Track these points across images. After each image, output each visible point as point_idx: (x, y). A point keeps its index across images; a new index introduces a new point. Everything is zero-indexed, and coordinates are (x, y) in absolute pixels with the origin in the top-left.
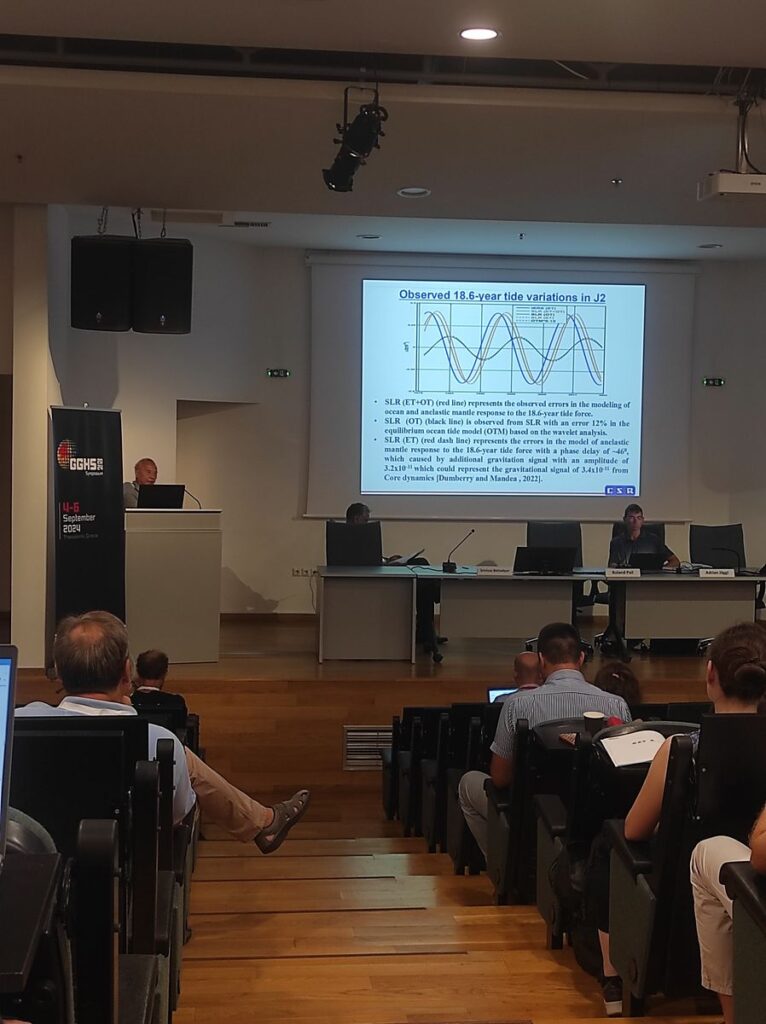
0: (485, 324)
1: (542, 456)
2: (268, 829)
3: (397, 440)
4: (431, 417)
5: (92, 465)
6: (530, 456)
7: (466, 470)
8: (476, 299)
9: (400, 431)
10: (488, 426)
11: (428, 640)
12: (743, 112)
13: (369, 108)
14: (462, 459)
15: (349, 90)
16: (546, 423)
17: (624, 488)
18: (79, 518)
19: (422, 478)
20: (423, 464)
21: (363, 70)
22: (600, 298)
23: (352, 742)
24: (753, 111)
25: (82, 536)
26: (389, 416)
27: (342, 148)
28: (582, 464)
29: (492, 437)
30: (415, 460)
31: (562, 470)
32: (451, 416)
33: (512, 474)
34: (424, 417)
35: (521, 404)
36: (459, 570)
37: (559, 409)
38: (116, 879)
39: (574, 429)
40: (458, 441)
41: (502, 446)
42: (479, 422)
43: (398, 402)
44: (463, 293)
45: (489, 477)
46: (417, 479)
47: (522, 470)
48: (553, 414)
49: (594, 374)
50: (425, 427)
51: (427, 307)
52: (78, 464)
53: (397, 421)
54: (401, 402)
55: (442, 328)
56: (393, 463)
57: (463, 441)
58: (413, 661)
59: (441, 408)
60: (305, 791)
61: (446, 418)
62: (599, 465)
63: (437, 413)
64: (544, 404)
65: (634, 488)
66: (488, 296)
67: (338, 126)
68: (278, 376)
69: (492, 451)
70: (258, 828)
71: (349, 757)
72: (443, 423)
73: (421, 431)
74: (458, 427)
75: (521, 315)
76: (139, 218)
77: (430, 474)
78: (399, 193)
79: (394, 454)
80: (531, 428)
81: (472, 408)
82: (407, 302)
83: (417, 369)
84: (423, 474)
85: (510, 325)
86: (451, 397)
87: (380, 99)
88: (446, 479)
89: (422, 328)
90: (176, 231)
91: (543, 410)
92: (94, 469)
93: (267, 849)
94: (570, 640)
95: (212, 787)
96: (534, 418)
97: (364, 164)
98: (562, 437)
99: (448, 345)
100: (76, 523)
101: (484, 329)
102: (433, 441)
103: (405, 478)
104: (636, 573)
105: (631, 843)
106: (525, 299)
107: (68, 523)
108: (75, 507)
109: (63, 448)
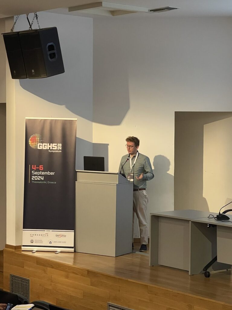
5: (54, 147)
18: (43, 173)
92: (56, 149)
100: (41, 175)
107: (35, 175)
108: (40, 168)
109: (34, 138)
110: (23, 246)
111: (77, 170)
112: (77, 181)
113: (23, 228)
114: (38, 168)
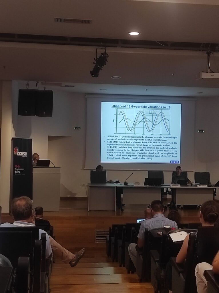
0: (136, 114)
1: (152, 152)
2: (73, 260)
3: (111, 147)
4: (121, 141)
5: (24, 154)
6: (149, 152)
7: (131, 156)
8: (133, 107)
9: (112, 145)
10: (136, 144)
11: (120, 205)
12: (209, 56)
13: (103, 54)
14: (129, 153)
15: (98, 49)
16: (153, 143)
17: (176, 161)
18: (20, 169)
19: (118, 158)
20: (118, 154)
21: (102, 43)
22: (169, 107)
23: (97, 234)
24: (211, 55)
25: (21, 175)
26: (109, 140)
27: (96, 65)
28: (164, 154)
29: (138, 146)
30: (116, 153)
31: (158, 156)
32: (126, 141)
33: (144, 157)
34: (119, 141)
35: (146, 137)
36: (128, 185)
37: (157, 139)
38: (29, 275)
39: (161, 144)
40: (128, 147)
41: (141, 149)
42: (134, 142)
43: (111, 136)
44: (130, 106)
45: (137, 158)
46: (117, 158)
47: (147, 156)
48: (155, 140)
49: (167, 129)
50: (119, 144)
51: (119, 110)
52: (19, 154)
53: (111, 142)
54: (112, 137)
55: (124, 116)
56: (110, 154)
57: (130, 148)
58: (115, 211)
59: (123, 138)
60: (84, 249)
61: (125, 141)
62: (168, 155)
63: (122, 140)
64: (153, 137)
65: (178, 161)
66: (137, 107)
67: (95, 59)
68: (77, 129)
69: (138, 150)
70: (70, 259)
71: (97, 239)
72: (124, 142)
73: (118, 145)
74: (128, 144)
75: (146, 112)
76: (38, 84)
77: (120, 157)
78: (112, 78)
79: (110, 151)
80: (149, 144)
81: (132, 138)
82: (114, 108)
83: (117, 127)
84: (118, 157)
85: (143, 115)
86: (126, 135)
87: (106, 51)
88: (125, 158)
89: (118, 115)
90: (48, 88)
91: (152, 139)
92: (24, 155)
93: (73, 266)
94: (160, 205)
95: (57, 248)
96: (150, 141)
97: (102, 69)
98: (158, 147)
99: (125, 120)
100: (19, 171)
101: (136, 116)
102: (121, 148)
103: (113, 158)
104: (179, 186)
105: (178, 264)
106: (147, 107)
107: (16, 171)
108: (19, 166)
109: (15, 149)
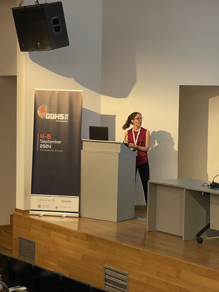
23: (107, 275)
25: (52, 151)
58: (183, 239)
71: (106, 283)
92: (63, 119)
107: (43, 144)
108: (48, 136)
109: (42, 109)
110: (31, 210)
111: (82, 140)
112: (82, 149)
113: (31, 194)
114: (46, 137)
